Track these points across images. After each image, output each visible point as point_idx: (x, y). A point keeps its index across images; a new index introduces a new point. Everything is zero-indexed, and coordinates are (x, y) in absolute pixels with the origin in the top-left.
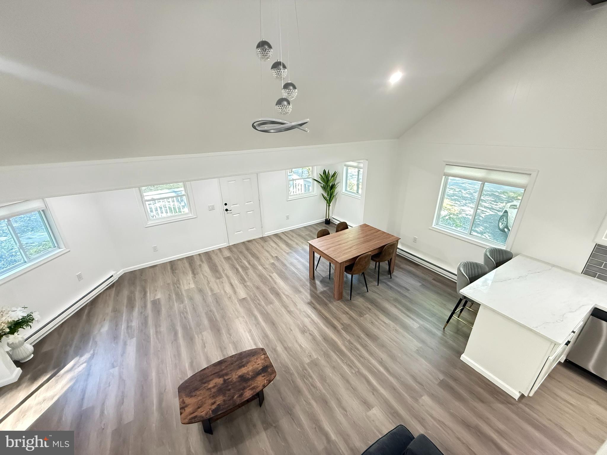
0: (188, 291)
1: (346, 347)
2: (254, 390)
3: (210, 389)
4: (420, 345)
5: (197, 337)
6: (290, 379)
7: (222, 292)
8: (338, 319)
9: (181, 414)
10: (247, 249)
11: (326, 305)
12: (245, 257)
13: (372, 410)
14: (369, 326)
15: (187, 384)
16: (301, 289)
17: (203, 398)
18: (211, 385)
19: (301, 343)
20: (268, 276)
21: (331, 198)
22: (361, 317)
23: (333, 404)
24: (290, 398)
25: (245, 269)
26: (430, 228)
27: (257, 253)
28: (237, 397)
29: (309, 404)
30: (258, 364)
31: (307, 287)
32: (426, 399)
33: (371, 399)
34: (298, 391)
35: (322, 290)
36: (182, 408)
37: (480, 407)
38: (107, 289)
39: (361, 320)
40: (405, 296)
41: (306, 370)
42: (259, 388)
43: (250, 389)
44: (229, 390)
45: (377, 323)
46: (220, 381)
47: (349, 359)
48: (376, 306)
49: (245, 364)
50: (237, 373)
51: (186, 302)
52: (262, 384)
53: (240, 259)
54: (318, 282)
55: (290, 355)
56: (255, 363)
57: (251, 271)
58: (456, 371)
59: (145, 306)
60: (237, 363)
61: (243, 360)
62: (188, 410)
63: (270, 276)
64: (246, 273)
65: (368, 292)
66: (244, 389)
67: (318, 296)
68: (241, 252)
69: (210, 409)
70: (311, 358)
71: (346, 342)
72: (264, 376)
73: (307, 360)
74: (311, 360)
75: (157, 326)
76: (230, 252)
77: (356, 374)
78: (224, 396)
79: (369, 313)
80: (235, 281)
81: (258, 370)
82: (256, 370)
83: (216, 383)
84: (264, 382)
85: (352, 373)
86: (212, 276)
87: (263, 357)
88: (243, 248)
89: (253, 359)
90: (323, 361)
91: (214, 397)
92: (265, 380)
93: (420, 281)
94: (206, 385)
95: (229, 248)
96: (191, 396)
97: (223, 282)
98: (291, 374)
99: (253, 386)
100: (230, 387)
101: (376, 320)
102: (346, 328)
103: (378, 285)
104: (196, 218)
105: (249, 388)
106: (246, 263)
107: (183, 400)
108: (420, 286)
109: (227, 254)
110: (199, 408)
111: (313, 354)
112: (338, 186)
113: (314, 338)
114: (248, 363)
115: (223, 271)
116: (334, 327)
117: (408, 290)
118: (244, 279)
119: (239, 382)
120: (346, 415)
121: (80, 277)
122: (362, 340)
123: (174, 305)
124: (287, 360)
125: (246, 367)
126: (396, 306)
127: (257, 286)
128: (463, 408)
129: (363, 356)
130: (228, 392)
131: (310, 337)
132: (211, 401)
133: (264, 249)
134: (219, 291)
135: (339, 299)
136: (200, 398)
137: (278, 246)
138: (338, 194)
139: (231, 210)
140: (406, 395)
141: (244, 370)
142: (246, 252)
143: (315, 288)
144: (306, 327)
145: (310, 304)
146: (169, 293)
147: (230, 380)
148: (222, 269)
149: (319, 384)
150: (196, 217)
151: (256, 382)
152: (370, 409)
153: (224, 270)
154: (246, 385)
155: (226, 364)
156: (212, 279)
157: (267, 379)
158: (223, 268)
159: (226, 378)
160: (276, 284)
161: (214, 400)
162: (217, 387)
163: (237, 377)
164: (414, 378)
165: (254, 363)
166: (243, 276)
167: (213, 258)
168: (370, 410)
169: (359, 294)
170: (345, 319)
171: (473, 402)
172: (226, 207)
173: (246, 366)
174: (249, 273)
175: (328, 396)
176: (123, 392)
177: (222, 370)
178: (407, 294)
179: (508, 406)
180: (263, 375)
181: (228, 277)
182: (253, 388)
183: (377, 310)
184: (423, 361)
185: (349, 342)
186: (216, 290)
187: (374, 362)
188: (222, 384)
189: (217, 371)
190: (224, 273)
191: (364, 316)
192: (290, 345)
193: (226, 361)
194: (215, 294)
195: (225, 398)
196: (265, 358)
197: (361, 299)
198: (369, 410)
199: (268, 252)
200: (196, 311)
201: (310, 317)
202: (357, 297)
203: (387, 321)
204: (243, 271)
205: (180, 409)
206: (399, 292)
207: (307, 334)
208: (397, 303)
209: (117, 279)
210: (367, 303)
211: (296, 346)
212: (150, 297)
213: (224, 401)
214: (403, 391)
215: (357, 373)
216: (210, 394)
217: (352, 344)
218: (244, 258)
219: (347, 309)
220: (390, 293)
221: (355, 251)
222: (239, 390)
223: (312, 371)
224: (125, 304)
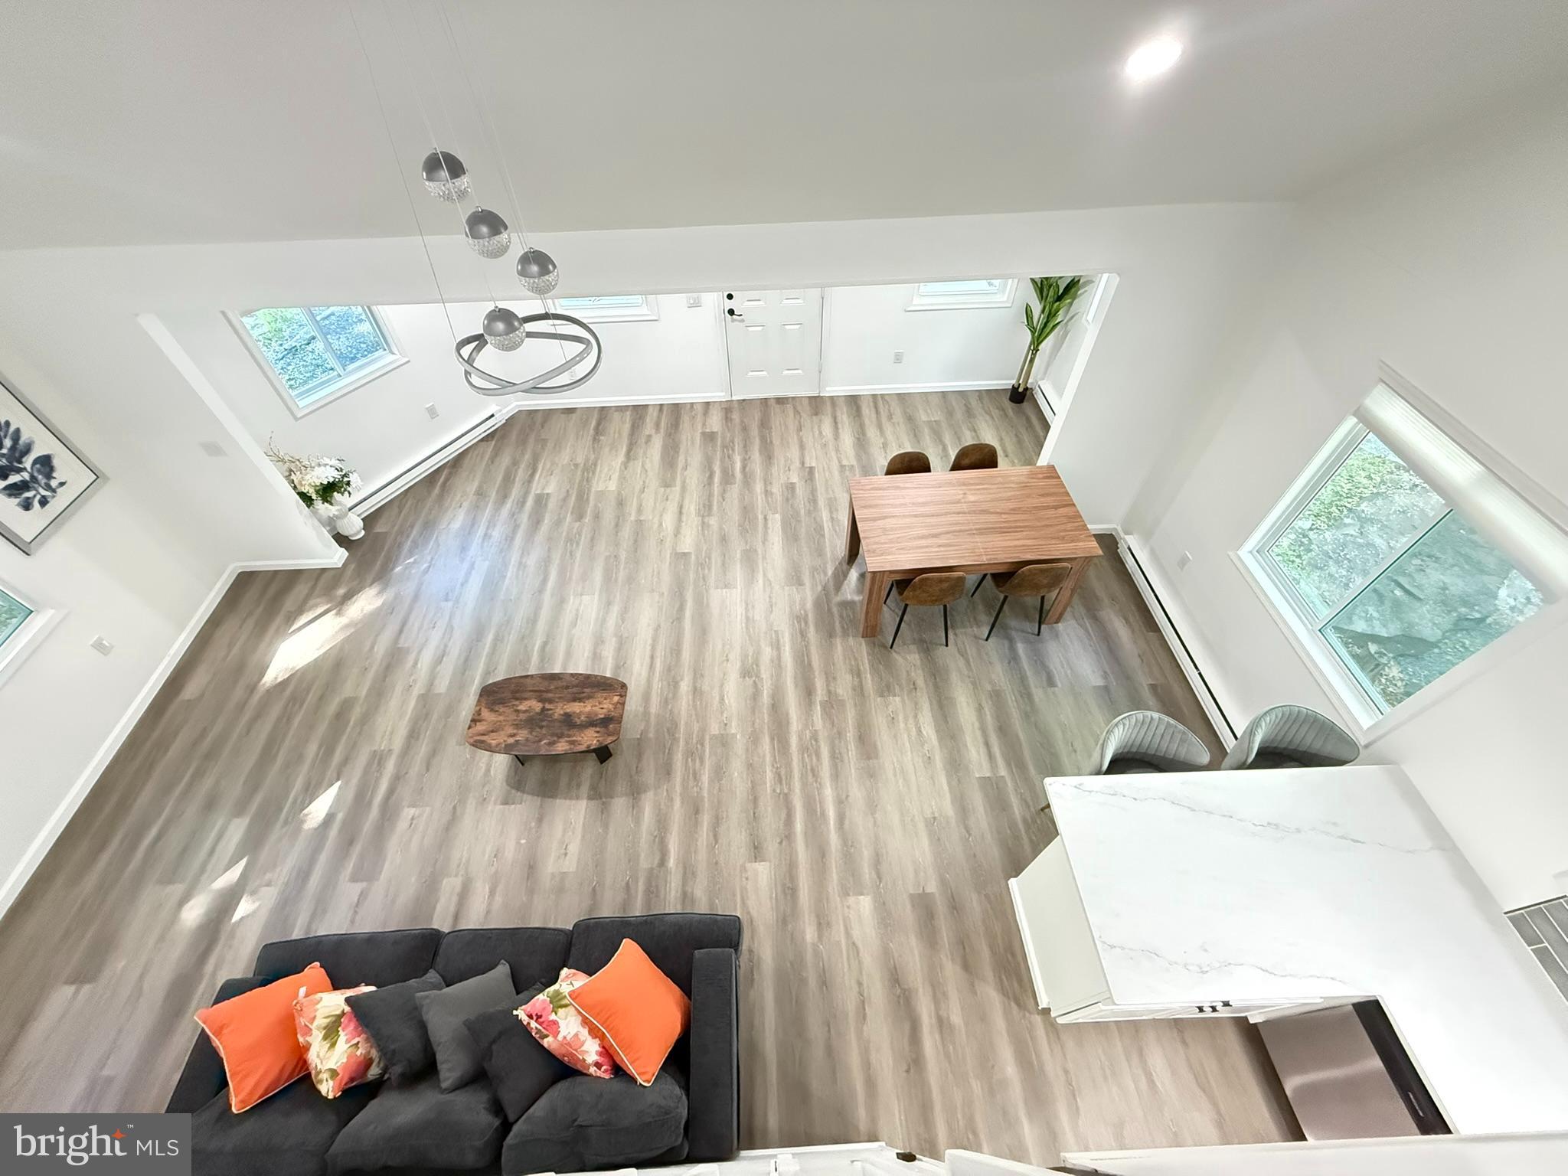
0: (601, 494)
1: (800, 738)
2: (572, 746)
3: (517, 711)
4: (949, 810)
5: (572, 601)
6: (668, 746)
7: (656, 520)
8: (830, 677)
9: (470, 727)
10: (762, 424)
11: (831, 635)
12: (745, 446)
13: (757, 864)
14: (879, 721)
15: (495, 688)
16: (807, 579)
17: (504, 720)
18: (522, 707)
19: (728, 692)
20: (760, 517)
21: (1047, 330)
22: (882, 696)
23: (706, 819)
24: (649, 776)
25: (727, 478)
26: (1230, 553)
27: (776, 442)
28: (545, 743)
29: (671, 800)
30: (602, 708)
31: (822, 576)
32: (864, 904)
33: (771, 847)
34: (667, 771)
35: (849, 597)
36: (474, 721)
37: (951, 971)
38: (482, 440)
39: (874, 701)
40: (1026, 695)
41: (702, 745)
42: (581, 746)
43: (567, 742)
44: (541, 727)
45: (902, 725)
46: (537, 706)
47: (789, 765)
48: (936, 687)
49: (584, 698)
50: (565, 707)
51: (587, 521)
52: (588, 743)
53: (733, 450)
54: (854, 574)
55: (695, 706)
56: (600, 703)
57: (735, 490)
58: (974, 897)
59: (522, 503)
60: (575, 690)
61: (586, 690)
62: (480, 727)
63: (765, 519)
64: (724, 491)
65: (947, 645)
66: (560, 736)
67: (829, 610)
68: (745, 429)
69: (505, 741)
70: (725, 729)
71: (808, 731)
72: (598, 732)
73: (714, 729)
74: (722, 732)
75: (525, 552)
76: (724, 421)
77: (779, 797)
78: (531, 733)
79: (906, 698)
80: (691, 507)
81: (595, 718)
82: (593, 716)
83: (530, 707)
84: (593, 741)
85: (774, 791)
86: (659, 473)
87: (616, 699)
88: (756, 418)
89: (599, 695)
90: (739, 746)
91: (517, 726)
92: (596, 740)
93: (1108, 671)
94: (517, 703)
95: (728, 408)
96: (492, 710)
97: (670, 498)
98: (675, 740)
99: (574, 738)
100: (544, 723)
101: (906, 719)
102: (832, 704)
103: (987, 640)
104: (656, 320)
105: (568, 739)
106: (738, 465)
107: (480, 710)
108: (1094, 687)
109: (715, 423)
110: (492, 731)
111: (734, 724)
112: (1086, 291)
113: (756, 695)
114: (589, 697)
115: (683, 468)
116: (808, 692)
117: (1051, 682)
118: (710, 507)
119: (560, 722)
120: (711, 849)
121: (432, 412)
122: (843, 742)
123: (565, 518)
124: (683, 713)
125: (582, 704)
126: (980, 709)
127: (725, 535)
128: (916, 952)
129: (816, 772)
130: (539, 730)
131: (751, 690)
132: (511, 731)
133: (798, 435)
134: (651, 518)
135: (867, 637)
136: (501, 718)
137: (837, 436)
138: (1075, 318)
139: (741, 315)
140: (835, 876)
141: (576, 707)
142: (755, 432)
143: (838, 586)
144: (757, 665)
145: (800, 619)
146: (568, 488)
147: (550, 712)
148: (684, 461)
149: (705, 779)
150: (656, 318)
151: (583, 735)
152: (756, 858)
153: (685, 468)
154: (566, 732)
155: (560, 683)
156: (653, 483)
157: (600, 739)
158: (686, 460)
159: (548, 706)
160: (764, 543)
161: (515, 731)
162: (528, 714)
163: (562, 712)
164: (877, 861)
165: (597, 704)
166: (713, 496)
167: (681, 427)
168: (756, 862)
169: (922, 641)
170: (844, 686)
171: (947, 956)
172: (729, 304)
173: (584, 703)
174: (727, 495)
175: (706, 805)
176: (446, 646)
177: (548, 691)
178: (1038, 694)
179: (1009, 1004)
180: (598, 729)
181: (684, 489)
182: (572, 743)
183: (929, 698)
184: (925, 842)
185: (815, 737)
186: (647, 515)
187: (829, 793)
188: (537, 713)
189: (542, 689)
190: (682, 474)
191: (889, 696)
192: (706, 688)
193: (560, 679)
194: (641, 521)
195: (530, 736)
196: (618, 702)
197: (917, 656)
198: (754, 860)
199: (802, 447)
200: (593, 546)
201: (778, 649)
202: (913, 647)
203: (929, 730)
204: (721, 483)
205: (471, 721)
206: (1023, 679)
207: (749, 681)
208: (990, 703)
209: (504, 421)
210: (920, 672)
211: (716, 694)
212: (536, 489)
213: (527, 740)
214: (836, 867)
215: (781, 796)
216: (515, 720)
217: (816, 740)
218: (741, 445)
219: (866, 665)
220: (999, 674)
221: (937, 549)
222: (553, 735)
223: (710, 753)
224: (497, 485)
